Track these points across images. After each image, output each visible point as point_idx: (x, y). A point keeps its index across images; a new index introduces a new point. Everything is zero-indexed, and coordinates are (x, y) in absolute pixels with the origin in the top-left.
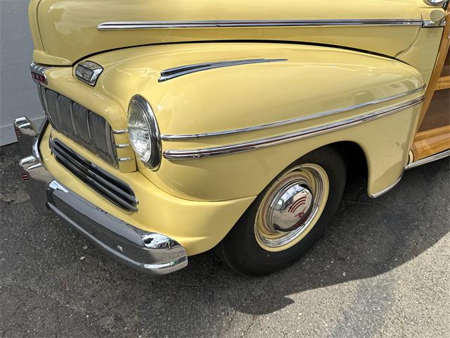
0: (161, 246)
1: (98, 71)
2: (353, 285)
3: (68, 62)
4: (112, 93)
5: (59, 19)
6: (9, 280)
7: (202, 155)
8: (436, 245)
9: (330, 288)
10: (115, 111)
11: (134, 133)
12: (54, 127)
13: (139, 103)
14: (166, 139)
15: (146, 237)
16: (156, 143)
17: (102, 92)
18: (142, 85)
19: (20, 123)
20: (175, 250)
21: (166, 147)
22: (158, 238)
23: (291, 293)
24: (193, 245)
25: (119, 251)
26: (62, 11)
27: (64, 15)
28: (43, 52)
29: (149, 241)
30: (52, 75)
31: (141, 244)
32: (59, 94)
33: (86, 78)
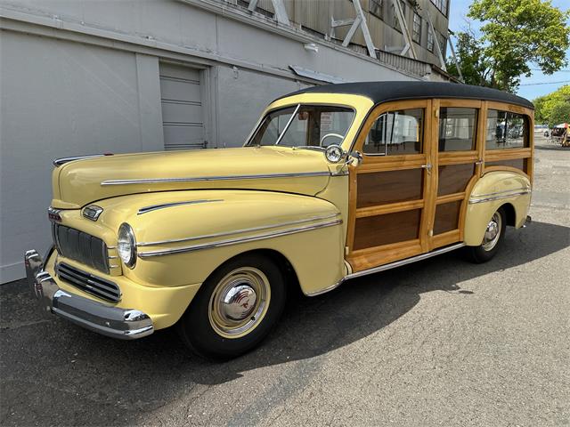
0: (136, 319)
1: (99, 212)
2: (293, 364)
3: (78, 206)
4: (108, 224)
5: (73, 179)
6: (11, 378)
7: (164, 255)
8: (369, 337)
9: (274, 366)
10: (109, 235)
11: (121, 246)
12: (60, 253)
13: (125, 227)
14: (139, 246)
15: (126, 313)
16: (134, 250)
17: (101, 224)
18: (128, 217)
19: (30, 254)
20: (146, 321)
21: (140, 251)
22: (134, 314)
23: (242, 371)
24: (159, 320)
25: (107, 326)
26: (75, 174)
27: (76, 177)
28: (60, 201)
29: (127, 316)
30: (65, 215)
31: (122, 320)
32: (69, 228)
33: (90, 215)
